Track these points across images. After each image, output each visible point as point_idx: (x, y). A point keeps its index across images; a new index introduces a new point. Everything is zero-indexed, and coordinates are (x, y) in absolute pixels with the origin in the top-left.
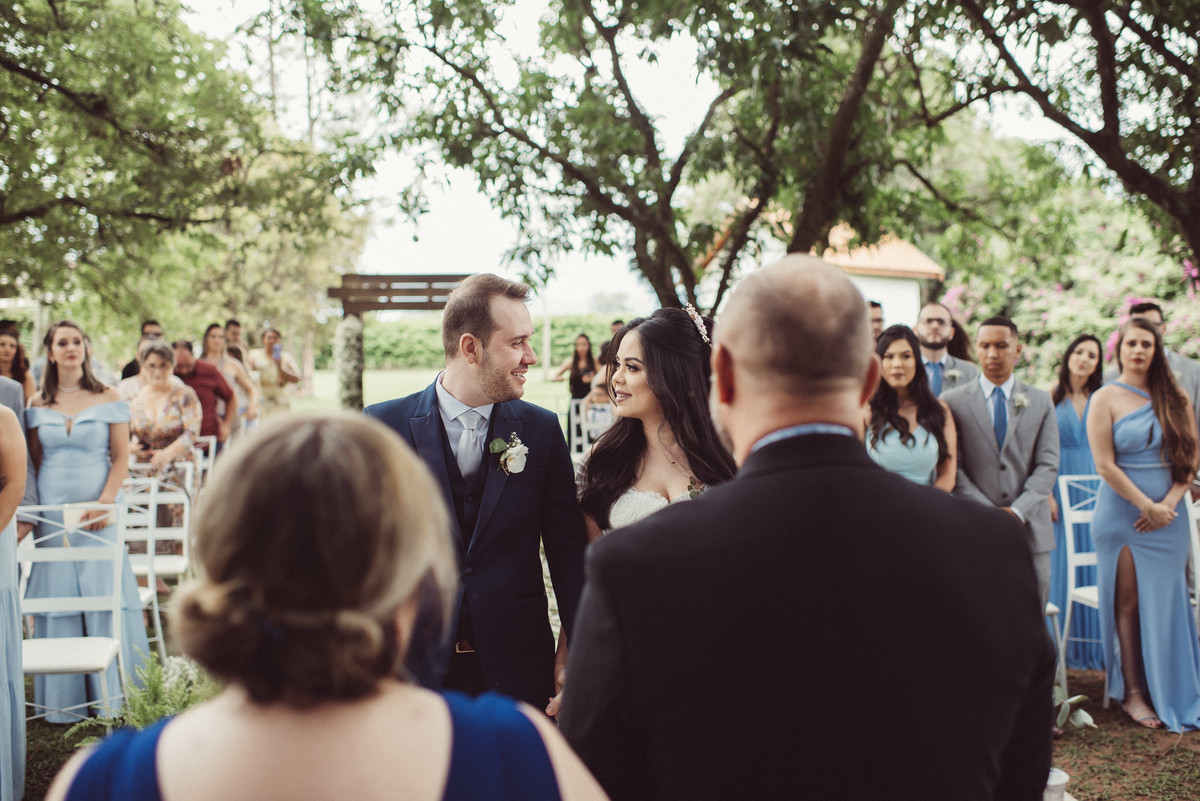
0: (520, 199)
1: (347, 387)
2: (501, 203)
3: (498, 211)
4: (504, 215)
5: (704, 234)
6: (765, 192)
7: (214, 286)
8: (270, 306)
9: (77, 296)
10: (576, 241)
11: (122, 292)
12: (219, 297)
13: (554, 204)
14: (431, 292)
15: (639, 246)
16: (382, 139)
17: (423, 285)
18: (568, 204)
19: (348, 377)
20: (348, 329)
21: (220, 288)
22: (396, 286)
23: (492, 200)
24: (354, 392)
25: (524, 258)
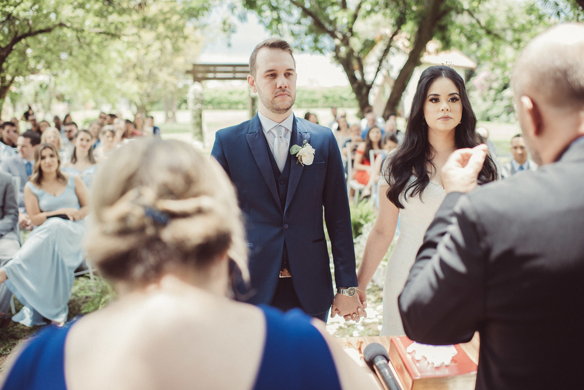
0: (280, 26)
5: (369, 45)
6: (400, 22)
9: (68, 72)
10: (306, 47)
11: (88, 71)
13: (296, 28)
14: (235, 72)
15: (336, 50)
17: (230, 69)
18: (304, 28)
22: (219, 69)
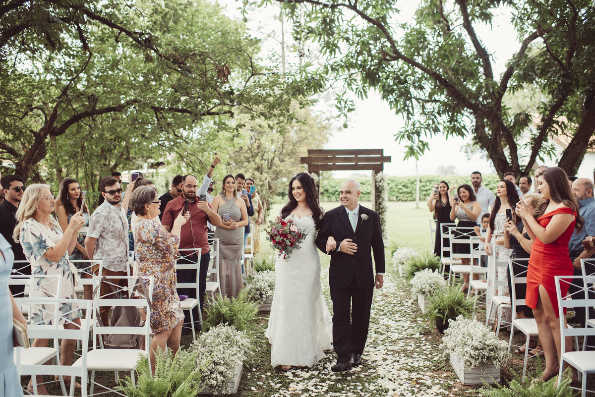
0: (409, 103)
2: (396, 104)
3: (394, 110)
4: (397, 112)
7: (251, 159)
8: (278, 169)
10: (440, 127)
13: (428, 106)
15: (478, 129)
16: (326, 67)
17: (352, 156)
23: (391, 102)
25: (409, 137)
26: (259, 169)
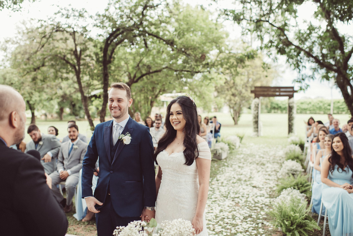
1: (255, 118)
7: (230, 89)
12: (230, 93)
16: (257, 48)
19: (255, 116)
20: (256, 102)
21: (231, 90)
24: (256, 120)
26: (233, 95)
